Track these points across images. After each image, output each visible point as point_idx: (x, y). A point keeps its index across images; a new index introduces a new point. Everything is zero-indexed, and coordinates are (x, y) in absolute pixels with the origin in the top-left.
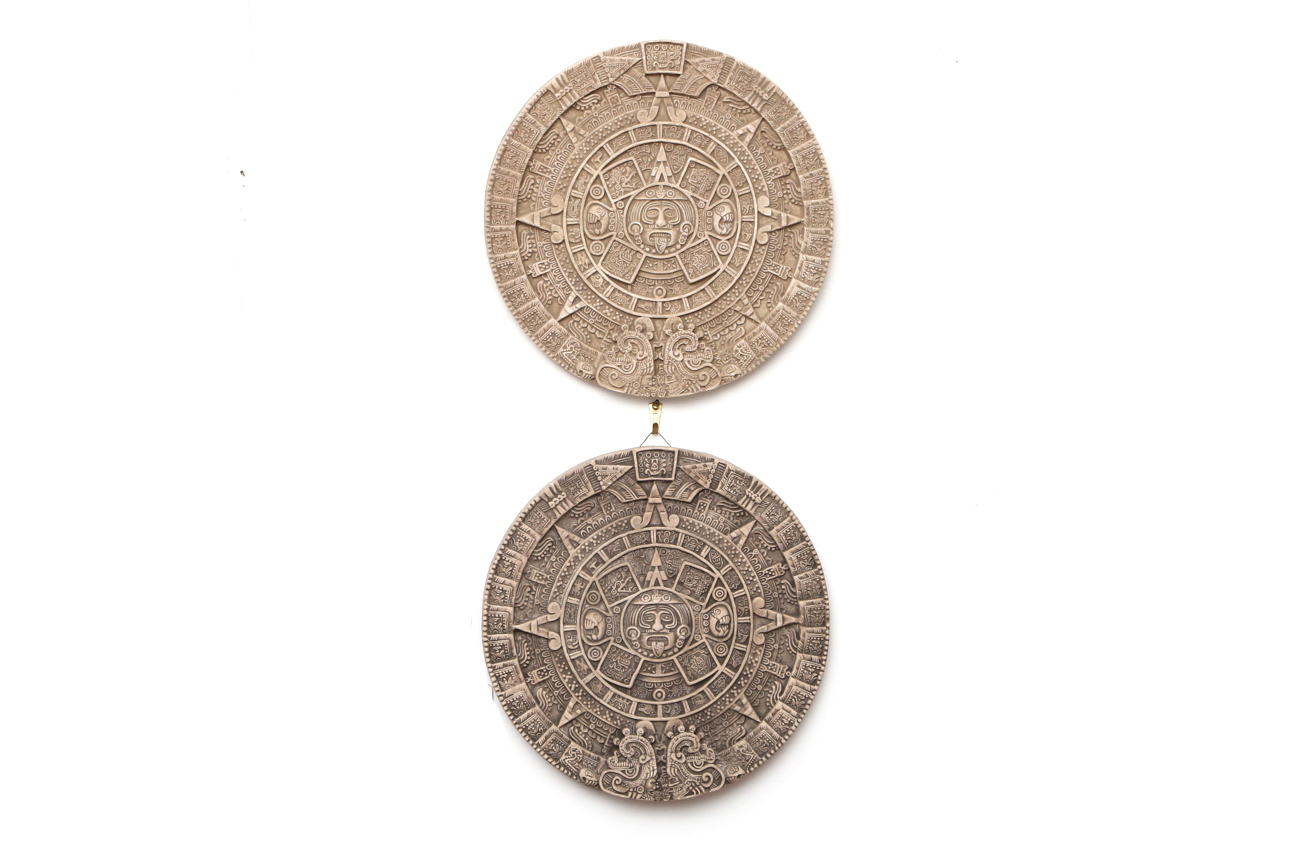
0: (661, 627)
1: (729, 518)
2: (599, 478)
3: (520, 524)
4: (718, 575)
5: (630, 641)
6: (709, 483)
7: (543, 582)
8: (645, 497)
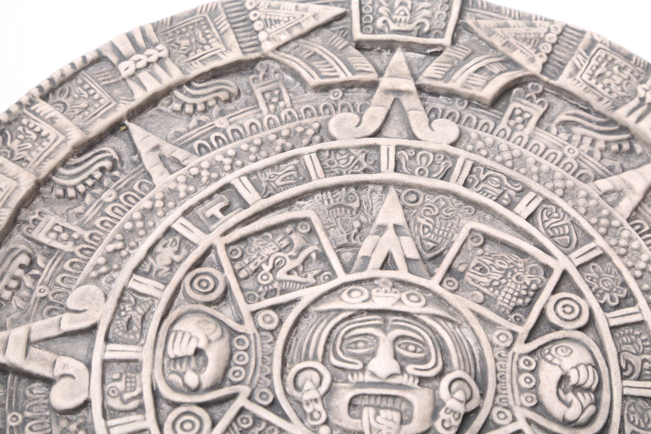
0: (394, 367)
1: (590, 153)
2: (257, 26)
3: (32, 102)
4: (560, 263)
5: (298, 404)
6: (540, 61)
7: (68, 247)
8: (373, 76)
